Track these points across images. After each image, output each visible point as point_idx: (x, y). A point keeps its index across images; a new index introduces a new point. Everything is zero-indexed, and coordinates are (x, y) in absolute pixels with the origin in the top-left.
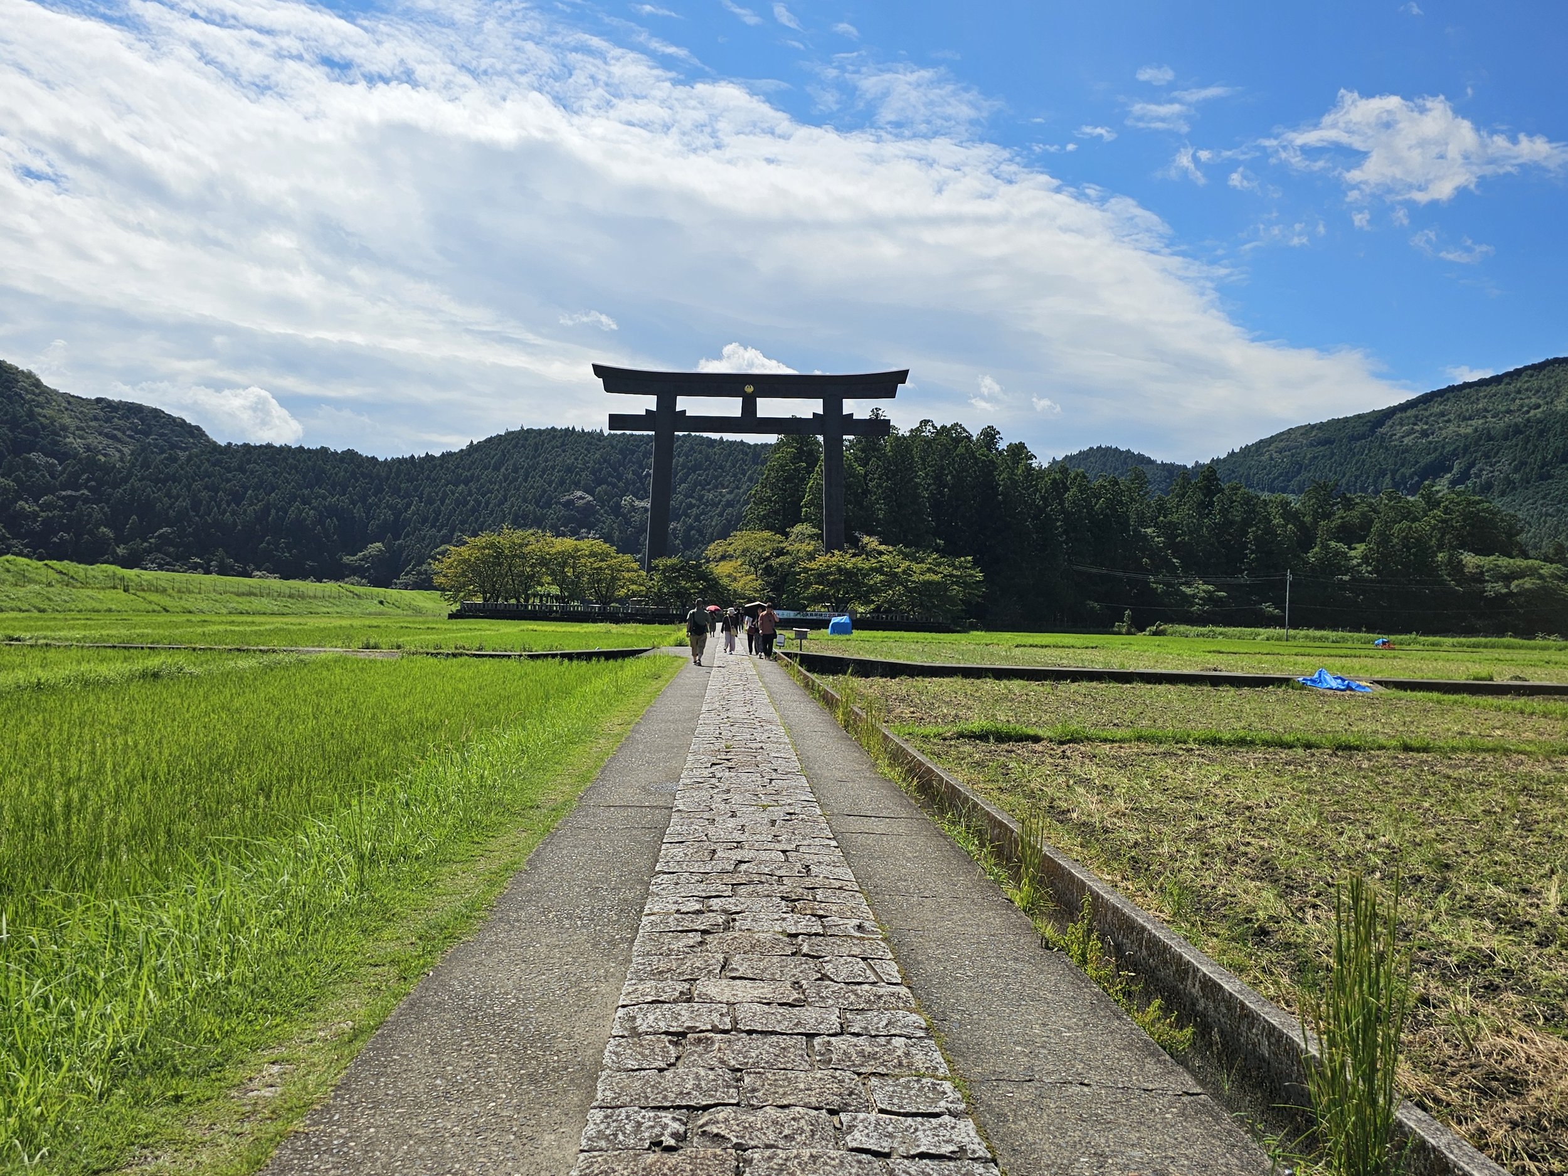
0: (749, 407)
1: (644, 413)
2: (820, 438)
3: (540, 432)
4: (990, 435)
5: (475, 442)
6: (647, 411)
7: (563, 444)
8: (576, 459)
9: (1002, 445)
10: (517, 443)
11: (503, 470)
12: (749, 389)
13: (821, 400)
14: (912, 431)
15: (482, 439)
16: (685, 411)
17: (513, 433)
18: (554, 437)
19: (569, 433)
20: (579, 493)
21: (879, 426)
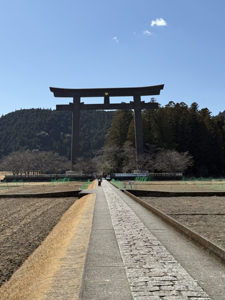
0: (107, 100)
1: (69, 104)
2: (133, 110)
3: (28, 110)
4: (195, 105)
5: (4, 115)
6: (70, 103)
7: (37, 114)
8: (42, 120)
9: (199, 109)
10: (20, 115)
11: (15, 125)
12: (107, 94)
13: (133, 97)
14: (166, 105)
15: (7, 114)
16: (83, 103)
17: (18, 111)
18: (33, 112)
19: (39, 110)
20: (43, 132)
21: (154, 105)
